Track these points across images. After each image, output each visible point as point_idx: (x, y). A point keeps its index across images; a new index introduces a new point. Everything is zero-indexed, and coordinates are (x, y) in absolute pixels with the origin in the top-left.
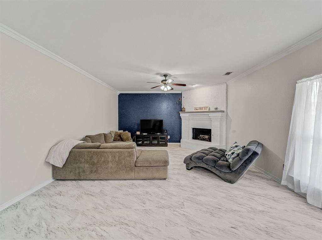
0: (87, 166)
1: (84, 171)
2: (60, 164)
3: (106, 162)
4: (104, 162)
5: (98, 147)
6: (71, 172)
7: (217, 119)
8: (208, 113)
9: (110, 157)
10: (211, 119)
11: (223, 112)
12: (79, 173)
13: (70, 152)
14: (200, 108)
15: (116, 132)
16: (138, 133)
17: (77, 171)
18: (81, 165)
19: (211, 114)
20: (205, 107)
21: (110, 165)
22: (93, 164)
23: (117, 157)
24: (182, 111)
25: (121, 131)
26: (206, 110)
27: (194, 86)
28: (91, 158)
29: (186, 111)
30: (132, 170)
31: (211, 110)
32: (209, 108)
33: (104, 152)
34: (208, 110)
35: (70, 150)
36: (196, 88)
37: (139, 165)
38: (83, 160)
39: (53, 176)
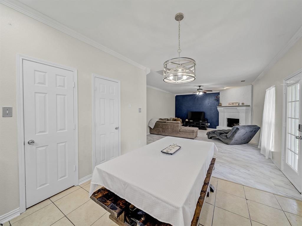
0: (161, 129)
1: (160, 131)
2: (152, 127)
3: (168, 128)
4: (167, 128)
5: (165, 122)
6: (156, 131)
7: (243, 112)
8: (236, 107)
9: (170, 127)
10: (239, 112)
11: (249, 106)
12: (158, 132)
13: (156, 123)
14: (232, 104)
15: (173, 118)
16: (187, 120)
17: (158, 131)
18: (159, 129)
19: (238, 108)
20: (236, 103)
21: (170, 130)
22: (163, 129)
23: (172, 127)
24: (219, 106)
25: (176, 118)
26: (236, 105)
27: (225, 88)
28: (163, 126)
29: (223, 105)
30: (178, 133)
31: (241, 105)
32: (239, 103)
33: (167, 124)
34: (237, 105)
35: (155, 122)
36: (227, 89)
37: (181, 131)
38: (160, 127)
39: (150, 132)
